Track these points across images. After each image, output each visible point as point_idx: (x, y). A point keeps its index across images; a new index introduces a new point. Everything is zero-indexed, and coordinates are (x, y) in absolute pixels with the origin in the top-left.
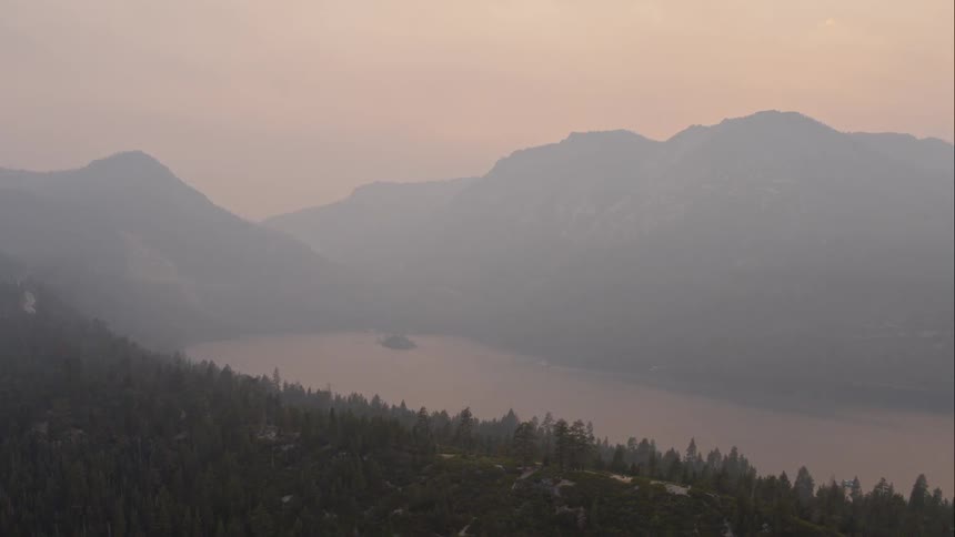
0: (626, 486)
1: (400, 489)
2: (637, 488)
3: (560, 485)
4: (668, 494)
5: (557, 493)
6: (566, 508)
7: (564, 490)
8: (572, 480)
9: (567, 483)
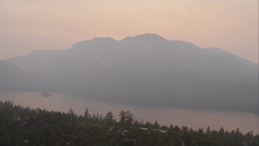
1: (67, 136)
2: (150, 131)
3: (124, 132)
4: (161, 133)
5: (123, 134)
6: (127, 139)
8: (127, 130)
9: (126, 131)
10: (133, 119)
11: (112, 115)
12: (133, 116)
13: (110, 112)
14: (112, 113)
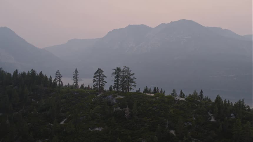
0: (152, 97)
2: (158, 98)
3: (116, 98)
4: (175, 101)
5: (114, 101)
6: (119, 108)
7: (118, 100)
8: (122, 96)
9: (120, 97)
10: (132, 79)
11: (103, 73)
12: (133, 74)
13: (100, 69)
14: (102, 71)
